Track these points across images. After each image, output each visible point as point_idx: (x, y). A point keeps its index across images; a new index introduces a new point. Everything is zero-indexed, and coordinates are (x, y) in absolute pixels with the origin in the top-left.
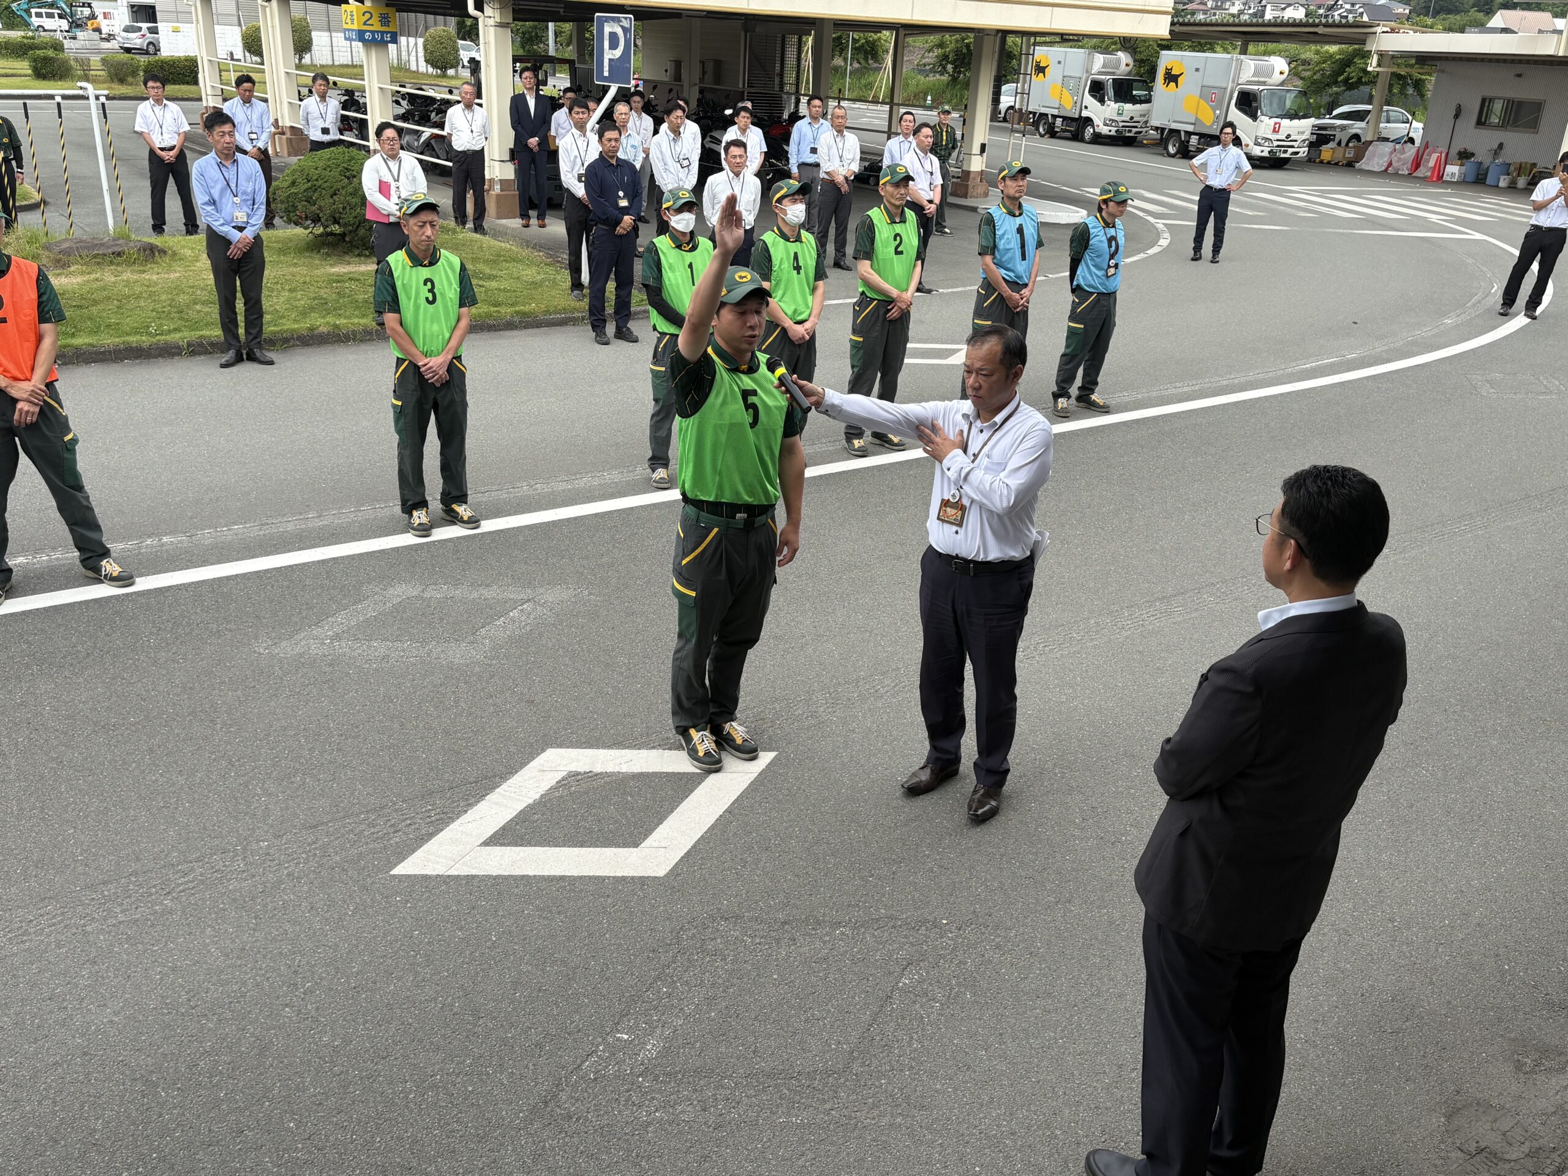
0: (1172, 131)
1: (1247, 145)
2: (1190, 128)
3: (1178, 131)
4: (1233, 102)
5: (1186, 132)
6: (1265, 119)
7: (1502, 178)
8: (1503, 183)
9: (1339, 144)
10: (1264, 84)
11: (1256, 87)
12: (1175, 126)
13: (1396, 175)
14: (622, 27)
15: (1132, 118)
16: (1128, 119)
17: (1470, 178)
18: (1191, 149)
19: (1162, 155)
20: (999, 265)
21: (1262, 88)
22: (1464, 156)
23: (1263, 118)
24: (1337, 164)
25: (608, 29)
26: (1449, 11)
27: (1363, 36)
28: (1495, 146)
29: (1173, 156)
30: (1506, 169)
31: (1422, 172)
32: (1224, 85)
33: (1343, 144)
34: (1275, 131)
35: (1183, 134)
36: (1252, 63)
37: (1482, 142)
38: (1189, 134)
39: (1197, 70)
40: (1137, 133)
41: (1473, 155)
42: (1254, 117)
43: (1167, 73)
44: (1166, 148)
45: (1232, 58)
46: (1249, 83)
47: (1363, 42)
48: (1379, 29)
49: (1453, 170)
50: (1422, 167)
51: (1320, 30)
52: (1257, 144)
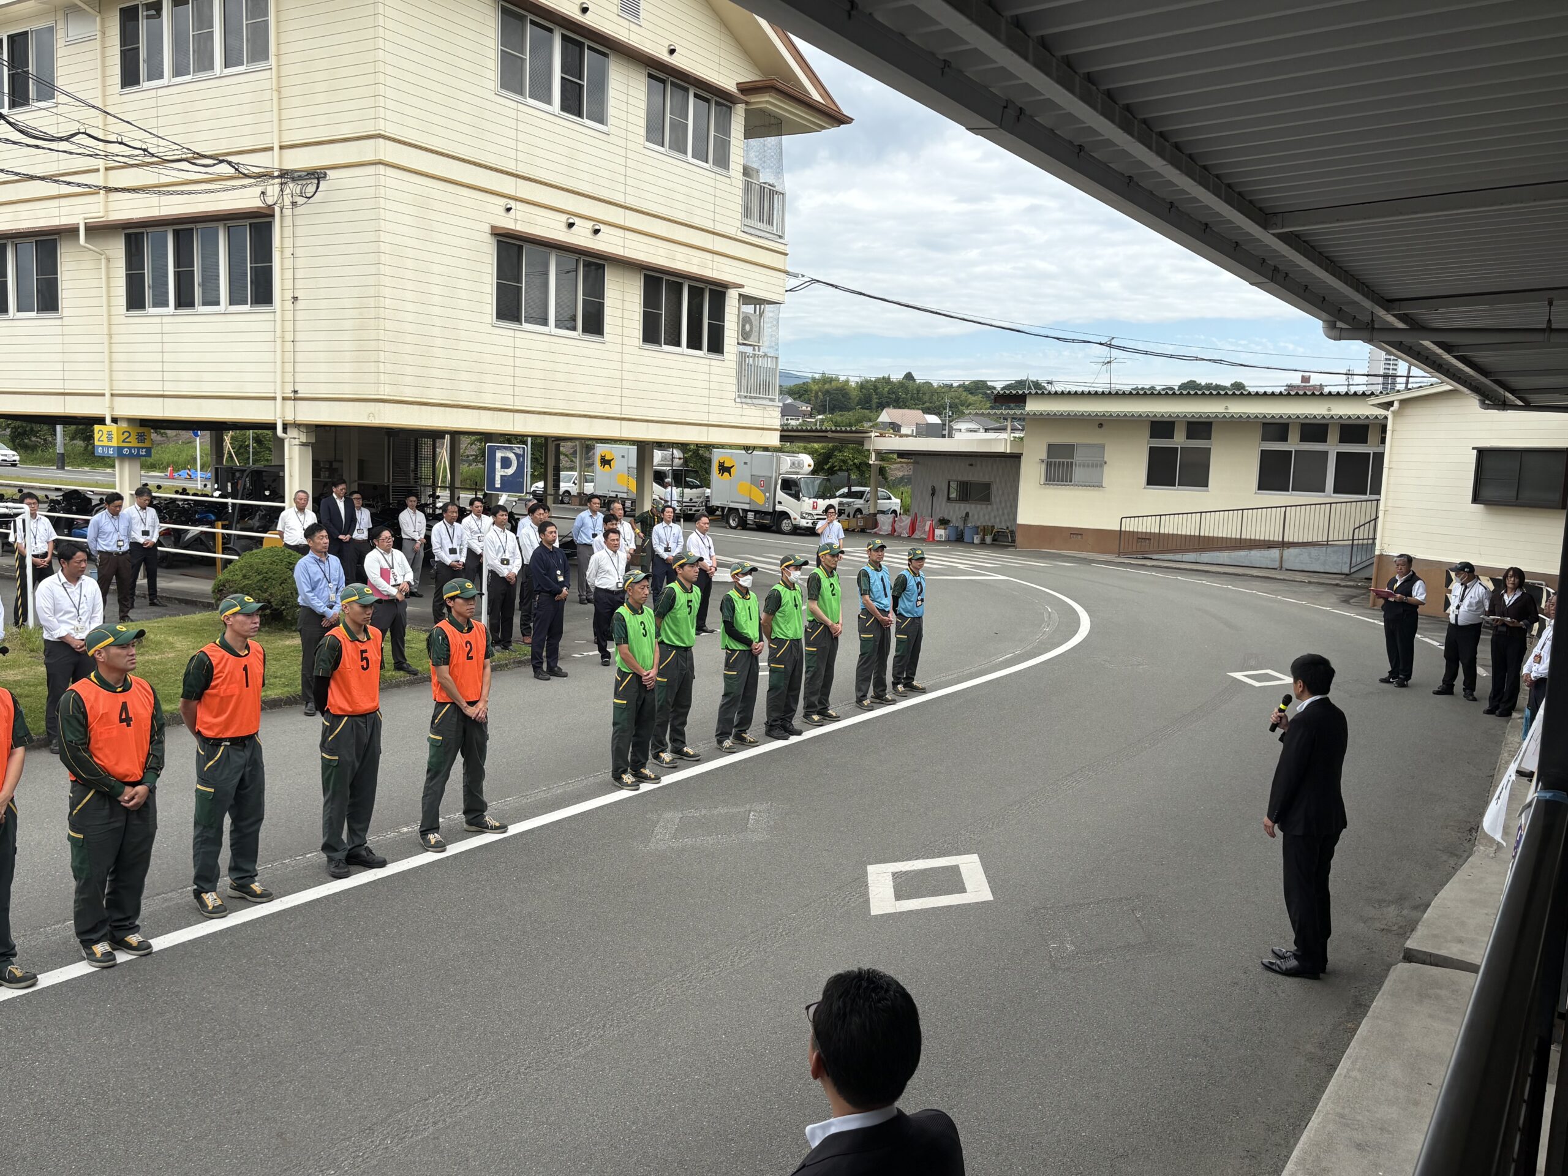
0: (730, 509)
1: (795, 519)
2: (747, 507)
3: (737, 509)
4: (779, 487)
5: (743, 510)
6: (806, 499)
7: (975, 537)
8: (976, 541)
9: (849, 516)
10: (797, 473)
11: (795, 476)
12: (732, 505)
13: (899, 537)
14: (516, 454)
15: (691, 500)
16: (688, 500)
17: (953, 538)
18: (749, 522)
19: (725, 527)
20: (874, 600)
21: (799, 477)
22: (944, 522)
23: (804, 498)
24: (853, 530)
25: (499, 455)
26: (841, 409)
27: (861, 439)
28: (964, 515)
29: (735, 528)
30: (976, 530)
31: (917, 534)
32: (769, 475)
33: (851, 516)
34: (814, 508)
35: (740, 511)
36: (788, 458)
37: (955, 512)
38: (746, 511)
39: (745, 463)
40: (696, 511)
41: (949, 521)
42: (798, 499)
43: (720, 466)
44: (728, 522)
45: (773, 455)
46: (788, 473)
47: (862, 444)
48: (873, 435)
49: (940, 532)
50: (917, 532)
51: (830, 435)
52: (804, 518)
